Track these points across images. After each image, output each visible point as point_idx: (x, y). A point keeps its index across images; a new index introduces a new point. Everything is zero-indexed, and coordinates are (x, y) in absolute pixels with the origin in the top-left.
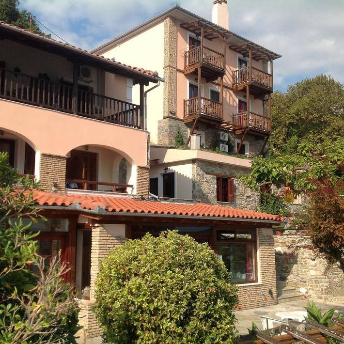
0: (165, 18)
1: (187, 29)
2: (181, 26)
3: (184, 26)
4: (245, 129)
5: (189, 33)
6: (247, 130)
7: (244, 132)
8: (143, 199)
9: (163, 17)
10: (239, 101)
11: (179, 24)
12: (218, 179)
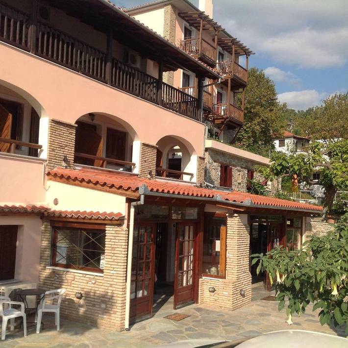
0: (166, 5)
1: (183, 18)
2: (179, 14)
3: (181, 15)
4: (225, 119)
5: (184, 22)
6: (227, 120)
7: (224, 122)
8: (201, 186)
9: (164, 4)
10: (218, 92)
11: (177, 12)
12: (221, 167)
